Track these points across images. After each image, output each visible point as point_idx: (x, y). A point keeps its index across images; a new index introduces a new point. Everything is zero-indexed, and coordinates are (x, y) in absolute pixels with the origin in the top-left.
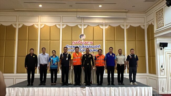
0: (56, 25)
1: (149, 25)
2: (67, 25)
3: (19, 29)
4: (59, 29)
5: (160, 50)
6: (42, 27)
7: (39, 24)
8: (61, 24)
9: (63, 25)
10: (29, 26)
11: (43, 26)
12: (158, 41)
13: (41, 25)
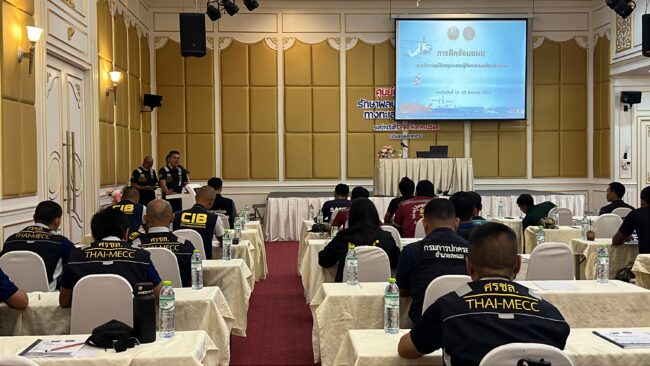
0: (327, 42)
1: (600, 38)
2: (359, 41)
3: (222, 52)
4: (338, 52)
5: (623, 112)
6: (287, 46)
7: (280, 36)
8: (343, 37)
9: (348, 40)
10: (250, 46)
11: (291, 43)
12: (618, 87)
13: (285, 41)
